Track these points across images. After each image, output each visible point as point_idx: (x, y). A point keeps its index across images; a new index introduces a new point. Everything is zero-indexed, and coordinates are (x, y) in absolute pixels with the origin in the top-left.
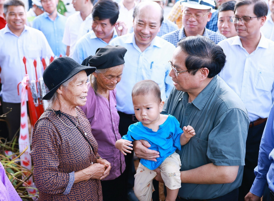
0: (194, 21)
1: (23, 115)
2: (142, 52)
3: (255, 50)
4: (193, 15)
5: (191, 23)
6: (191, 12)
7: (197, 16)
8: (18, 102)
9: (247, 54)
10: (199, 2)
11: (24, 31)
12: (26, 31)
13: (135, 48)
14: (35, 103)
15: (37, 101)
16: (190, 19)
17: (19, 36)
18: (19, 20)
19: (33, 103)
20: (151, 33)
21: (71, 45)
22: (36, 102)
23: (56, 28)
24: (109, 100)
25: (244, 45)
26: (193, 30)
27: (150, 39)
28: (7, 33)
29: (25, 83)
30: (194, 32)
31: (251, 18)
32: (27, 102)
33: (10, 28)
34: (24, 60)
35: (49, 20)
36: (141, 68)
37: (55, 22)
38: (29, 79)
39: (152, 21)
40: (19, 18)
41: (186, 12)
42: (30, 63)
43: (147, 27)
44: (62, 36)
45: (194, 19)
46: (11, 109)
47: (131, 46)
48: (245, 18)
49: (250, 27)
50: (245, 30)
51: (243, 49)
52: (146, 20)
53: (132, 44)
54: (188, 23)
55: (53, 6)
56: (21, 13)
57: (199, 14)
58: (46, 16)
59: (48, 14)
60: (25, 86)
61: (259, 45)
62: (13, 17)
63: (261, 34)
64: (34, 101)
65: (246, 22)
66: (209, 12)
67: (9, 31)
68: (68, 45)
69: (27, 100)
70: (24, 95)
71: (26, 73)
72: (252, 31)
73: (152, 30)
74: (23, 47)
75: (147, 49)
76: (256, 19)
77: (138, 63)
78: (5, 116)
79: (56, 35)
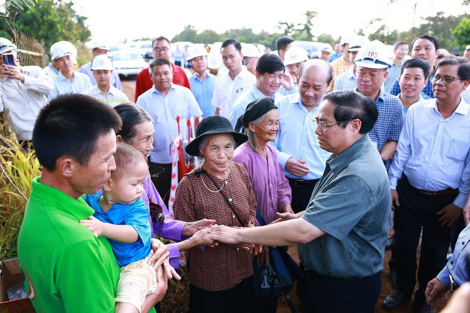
0: (369, 81)
1: (174, 176)
2: (309, 112)
3: (451, 116)
4: (368, 74)
5: (365, 84)
6: (366, 71)
7: (372, 75)
8: (169, 162)
9: (442, 119)
10: (374, 61)
11: (171, 89)
12: (173, 89)
13: (301, 108)
14: (186, 165)
15: (189, 162)
16: (364, 79)
17: (166, 95)
18: (164, 79)
19: (185, 164)
20: (315, 95)
21: (220, 107)
22: (187, 163)
23: (205, 90)
24: (267, 159)
25: (440, 109)
26: (368, 90)
27: (316, 100)
28: (154, 93)
29: (178, 143)
30: (368, 92)
31: (454, 78)
32: (178, 162)
33: (157, 88)
34: (178, 119)
35: (198, 81)
36: (306, 130)
37: (204, 83)
38: (181, 139)
39: (317, 83)
40: (164, 77)
41: (360, 72)
42: (183, 123)
43: (311, 89)
44: (212, 96)
45: (368, 79)
46: (164, 169)
47: (297, 106)
48: (447, 78)
49: (450, 89)
50: (445, 92)
51: (438, 113)
52: (310, 82)
53: (298, 103)
54: (363, 83)
55: (203, 66)
56: (166, 71)
57: (375, 73)
58: (195, 77)
59: (198, 74)
60: (178, 146)
61: (457, 111)
62: (158, 78)
63: (461, 98)
64: (185, 162)
65: (447, 83)
66: (385, 72)
67: (156, 91)
68: (218, 107)
69: (178, 160)
70: (176, 156)
71: (179, 133)
72: (453, 93)
73: (316, 92)
74: (170, 107)
75: (314, 109)
76: (459, 81)
77: (304, 124)
78: (158, 176)
79: (206, 97)
